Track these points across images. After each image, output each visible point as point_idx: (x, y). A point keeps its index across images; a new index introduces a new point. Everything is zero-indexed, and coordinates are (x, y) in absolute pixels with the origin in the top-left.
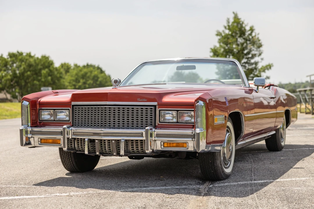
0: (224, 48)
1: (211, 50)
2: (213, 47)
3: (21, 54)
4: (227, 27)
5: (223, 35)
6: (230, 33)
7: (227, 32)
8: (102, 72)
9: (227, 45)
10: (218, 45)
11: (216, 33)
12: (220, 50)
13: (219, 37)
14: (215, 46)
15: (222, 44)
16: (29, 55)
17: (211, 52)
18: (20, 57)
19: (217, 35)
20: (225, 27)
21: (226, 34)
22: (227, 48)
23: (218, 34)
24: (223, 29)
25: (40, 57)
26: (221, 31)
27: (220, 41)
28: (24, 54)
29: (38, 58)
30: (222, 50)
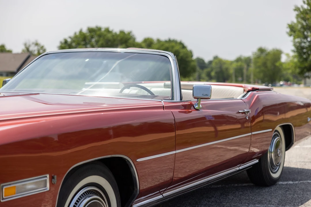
0: (302, 24)
1: (288, 26)
2: (290, 23)
3: (99, 29)
4: (306, 2)
5: (302, 10)
6: (309, 8)
7: (306, 6)
8: (184, 47)
9: (305, 21)
10: (295, 21)
11: (294, 8)
12: (298, 26)
13: (296, 13)
14: (292, 22)
15: (300, 20)
16: (108, 30)
17: (287, 28)
18: (98, 33)
19: (295, 10)
20: (304, 2)
21: (305, 9)
22: (304, 23)
23: (297, 9)
24: (302, 4)
25: (118, 33)
26: (299, 6)
27: (298, 16)
28: (103, 30)
29: (116, 33)
30: (300, 26)
